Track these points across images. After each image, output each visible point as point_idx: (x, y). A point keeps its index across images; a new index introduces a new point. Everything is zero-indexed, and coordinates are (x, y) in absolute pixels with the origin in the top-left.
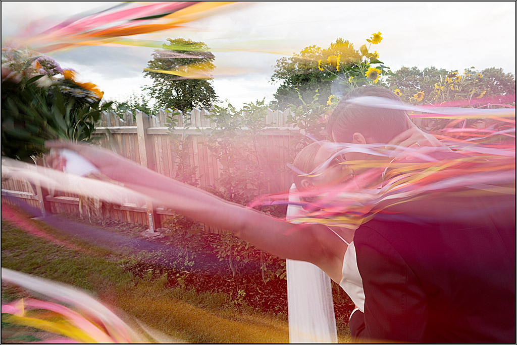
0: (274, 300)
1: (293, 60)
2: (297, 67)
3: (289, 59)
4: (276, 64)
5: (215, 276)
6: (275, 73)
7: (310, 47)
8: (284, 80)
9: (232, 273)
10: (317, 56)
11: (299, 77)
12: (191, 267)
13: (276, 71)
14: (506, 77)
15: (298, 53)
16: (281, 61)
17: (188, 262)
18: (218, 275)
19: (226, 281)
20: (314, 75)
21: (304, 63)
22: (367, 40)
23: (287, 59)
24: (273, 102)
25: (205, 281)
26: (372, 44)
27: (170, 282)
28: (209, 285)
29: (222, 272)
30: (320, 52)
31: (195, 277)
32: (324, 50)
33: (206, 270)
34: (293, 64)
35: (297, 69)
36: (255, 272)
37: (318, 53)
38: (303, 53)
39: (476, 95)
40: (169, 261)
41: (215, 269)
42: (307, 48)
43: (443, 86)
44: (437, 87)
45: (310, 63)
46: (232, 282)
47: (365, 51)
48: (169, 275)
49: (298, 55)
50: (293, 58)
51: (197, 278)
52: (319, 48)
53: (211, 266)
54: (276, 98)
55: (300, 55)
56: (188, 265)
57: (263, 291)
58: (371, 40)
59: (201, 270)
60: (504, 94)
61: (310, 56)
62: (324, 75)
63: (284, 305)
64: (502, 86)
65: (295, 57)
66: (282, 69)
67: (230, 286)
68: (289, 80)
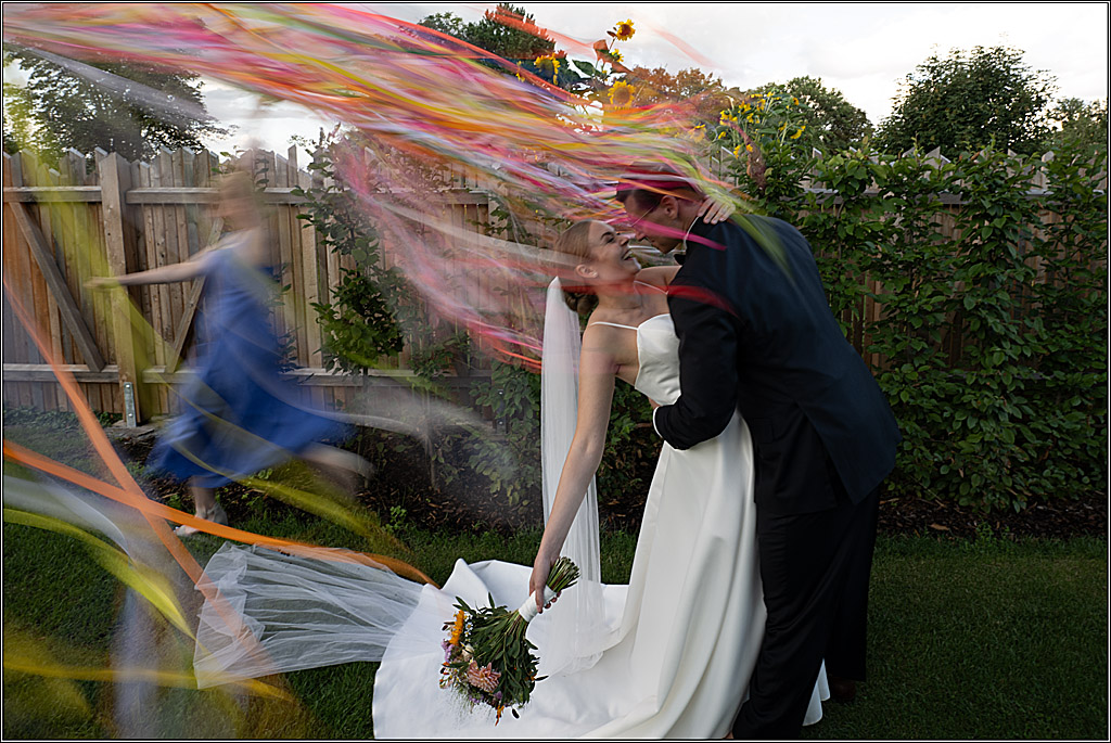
0: (467, 514)
14: (829, 95)
22: (609, 33)
26: (617, 40)
39: (791, 133)
43: (735, 116)
44: (723, 117)
46: (368, 496)
47: (603, 51)
58: (616, 33)
60: (828, 128)
63: (487, 521)
64: (823, 113)
67: (366, 504)
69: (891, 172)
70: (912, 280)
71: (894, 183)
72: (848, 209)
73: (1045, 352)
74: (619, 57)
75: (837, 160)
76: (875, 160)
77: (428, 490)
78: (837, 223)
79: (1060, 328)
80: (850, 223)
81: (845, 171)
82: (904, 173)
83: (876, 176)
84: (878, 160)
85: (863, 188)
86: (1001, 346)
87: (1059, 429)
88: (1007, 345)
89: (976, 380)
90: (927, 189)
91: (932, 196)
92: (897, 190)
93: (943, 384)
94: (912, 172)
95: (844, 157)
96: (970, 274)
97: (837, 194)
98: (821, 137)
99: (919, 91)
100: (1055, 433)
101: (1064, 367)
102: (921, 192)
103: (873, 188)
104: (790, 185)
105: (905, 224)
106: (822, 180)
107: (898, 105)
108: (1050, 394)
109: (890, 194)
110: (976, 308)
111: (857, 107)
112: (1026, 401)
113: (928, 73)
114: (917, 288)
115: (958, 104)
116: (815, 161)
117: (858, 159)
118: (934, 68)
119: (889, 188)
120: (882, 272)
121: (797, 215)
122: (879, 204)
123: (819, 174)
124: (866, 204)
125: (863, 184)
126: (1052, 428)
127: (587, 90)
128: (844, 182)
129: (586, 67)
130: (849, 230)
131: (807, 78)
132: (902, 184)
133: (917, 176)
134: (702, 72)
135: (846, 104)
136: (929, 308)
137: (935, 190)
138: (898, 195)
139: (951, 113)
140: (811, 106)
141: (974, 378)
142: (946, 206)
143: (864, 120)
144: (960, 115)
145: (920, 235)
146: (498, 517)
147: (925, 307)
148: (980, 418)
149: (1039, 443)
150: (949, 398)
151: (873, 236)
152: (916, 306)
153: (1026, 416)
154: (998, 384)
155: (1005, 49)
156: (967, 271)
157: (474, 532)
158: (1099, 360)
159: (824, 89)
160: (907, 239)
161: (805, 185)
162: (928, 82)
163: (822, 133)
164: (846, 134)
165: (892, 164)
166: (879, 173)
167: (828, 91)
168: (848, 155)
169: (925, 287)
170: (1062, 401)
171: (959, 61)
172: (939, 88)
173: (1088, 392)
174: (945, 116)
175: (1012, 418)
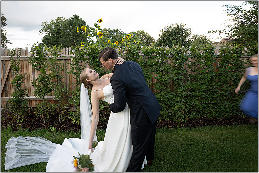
0: (67, 128)
1: (51, 23)
2: (53, 26)
3: (49, 22)
4: (42, 25)
5: (35, 124)
6: (42, 29)
7: (60, 17)
8: (47, 33)
9: (44, 122)
10: (64, 22)
11: (55, 31)
12: (22, 122)
13: (42, 28)
15: (54, 20)
16: (45, 23)
17: (19, 120)
18: (37, 123)
19: (42, 125)
20: (62, 31)
21: (57, 25)
23: (48, 22)
24: (41, 43)
25: (31, 126)
27: (13, 129)
28: (34, 128)
29: (38, 122)
30: (65, 20)
31: (25, 126)
32: (67, 19)
33: (30, 122)
34: (51, 25)
35: (54, 27)
36: (55, 119)
37: (64, 20)
38: (57, 20)
40: (8, 121)
41: (34, 121)
42: (58, 18)
43: (125, 39)
44: (123, 39)
45: (60, 25)
46: (45, 125)
48: (11, 127)
49: (54, 21)
50: (51, 22)
51: (27, 126)
52: (65, 18)
53: (32, 120)
54: (43, 42)
55: (55, 21)
56: (19, 122)
57: (61, 126)
58: (99, 21)
59: (28, 122)
61: (60, 21)
62: (68, 31)
63: (72, 129)
64: (144, 38)
65: (52, 21)
66: (46, 27)
67: (45, 126)
68: (49, 33)
69: (158, 51)
70: (163, 74)
71: (158, 53)
72: (149, 59)
73: (190, 88)
74: (99, 26)
75: (146, 48)
76: (154, 48)
77: (59, 123)
78: (147, 62)
79: (193, 83)
80: (149, 62)
81: (148, 51)
82: (161, 51)
83: (155, 52)
84: (155, 48)
85: (152, 54)
86: (181, 87)
87: (194, 104)
88: (183, 87)
89: (176, 95)
90: (165, 54)
91: (166, 56)
92: (159, 55)
93: (170, 96)
94: (162, 51)
95: (148, 48)
96: (175, 72)
97: (146, 56)
98: (144, 43)
99: (164, 33)
100: (193, 105)
101: (194, 91)
102: (164, 55)
103: (154, 54)
104: (136, 54)
105: (161, 62)
106: (143, 53)
107: (160, 36)
108: (192, 97)
109: (158, 55)
110: (176, 79)
111: (152, 37)
112: (187, 99)
113: (166, 29)
114: (164, 75)
115: (172, 36)
116: (142, 49)
117: (151, 48)
118: (167, 28)
119: (157, 54)
120: (156, 72)
121: (138, 60)
122: (155, 58)
123: (142, 51)
124: (153, 58)
125: (152, 53)
126: (192, 104)
127: (93, 34)
128: (148, 53)
129: (92, 29)
130: (149, 63)
131: (141, 30)
132: (160, 53)
133: (163, 52)
134: (118, 29)
135: (149, 36)
136: (166, 80)
137: (167, 55)
138: (159, 56)
139: (171, 37)
140: (142, 36)
141: (176, 94)
142: (169, 58)
143: (153, 39)
144: (173, 38)
145: (164, 64)
146: (74, 128)
147: (165, 79)
148: (177, 103)
149: (190, 108)
150: (171, 99)
151: (154, 65)
152: (164, 79)
153: (187, 102)
154: (181, 95)
155: (182, 24)
156: (174, 72)
157: (69, 131)
158: (201, 90)
159: (145, 33)
160: (161, 65)
161: (140, 54)
162: (166, 31)
163: (144, 42)
164: (149, 42)
165: (158, 49)
166: (155, 51)
167: (146, 33)
168: (148, 47)
169: (165, 75)
170: (194, 98)
171: (173, 27)
172: (168, 32)
173: (199, 96)
174: (170, 38)
175: (184, 102)
